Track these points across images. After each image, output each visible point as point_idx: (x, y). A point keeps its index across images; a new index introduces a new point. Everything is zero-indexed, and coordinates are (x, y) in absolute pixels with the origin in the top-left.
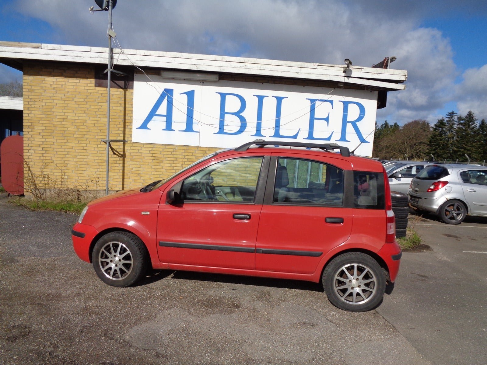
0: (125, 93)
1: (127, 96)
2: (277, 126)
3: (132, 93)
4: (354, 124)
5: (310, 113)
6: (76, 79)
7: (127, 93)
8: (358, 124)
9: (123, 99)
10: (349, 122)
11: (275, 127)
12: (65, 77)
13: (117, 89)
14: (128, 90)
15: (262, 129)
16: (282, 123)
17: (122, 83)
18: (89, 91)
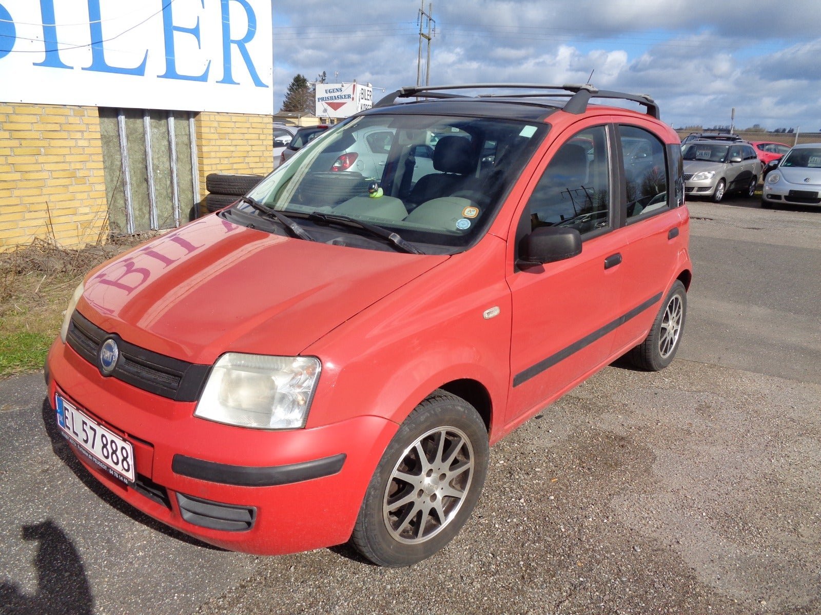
2: (97, 41)
4: (241, 44)
5: (161, 13)
8: (247, 45)
10: (234, 42)
11: (92, 44)
15: (60, 47)
16: (105, 35)
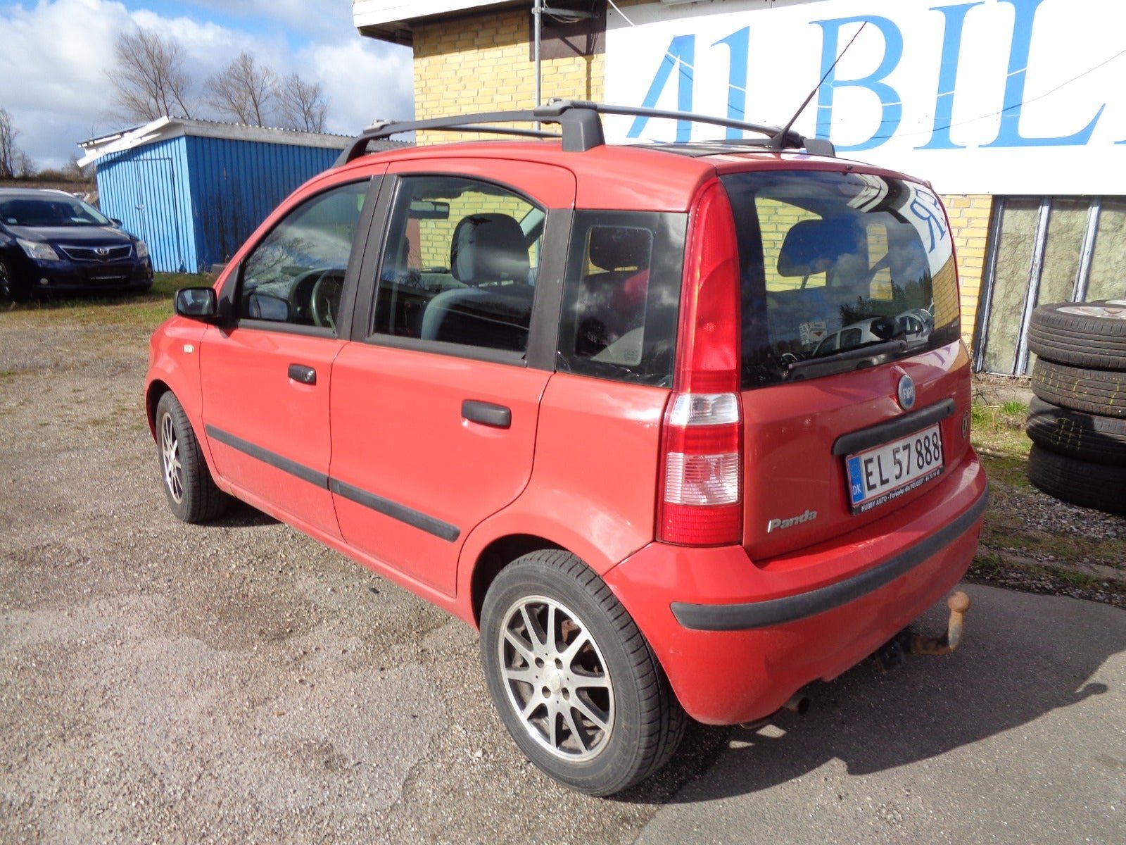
0: (589, 64)
1: (593, 74)
2: (1012, 104)
3: (603, 62)
6: (496, 48)
7: (593, 65)
9: (584, 84)
12: (479, 47)
13: (572, 58)
14: (595, 56)
17: (580, 41)
18: (520, 74)
